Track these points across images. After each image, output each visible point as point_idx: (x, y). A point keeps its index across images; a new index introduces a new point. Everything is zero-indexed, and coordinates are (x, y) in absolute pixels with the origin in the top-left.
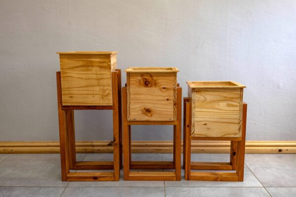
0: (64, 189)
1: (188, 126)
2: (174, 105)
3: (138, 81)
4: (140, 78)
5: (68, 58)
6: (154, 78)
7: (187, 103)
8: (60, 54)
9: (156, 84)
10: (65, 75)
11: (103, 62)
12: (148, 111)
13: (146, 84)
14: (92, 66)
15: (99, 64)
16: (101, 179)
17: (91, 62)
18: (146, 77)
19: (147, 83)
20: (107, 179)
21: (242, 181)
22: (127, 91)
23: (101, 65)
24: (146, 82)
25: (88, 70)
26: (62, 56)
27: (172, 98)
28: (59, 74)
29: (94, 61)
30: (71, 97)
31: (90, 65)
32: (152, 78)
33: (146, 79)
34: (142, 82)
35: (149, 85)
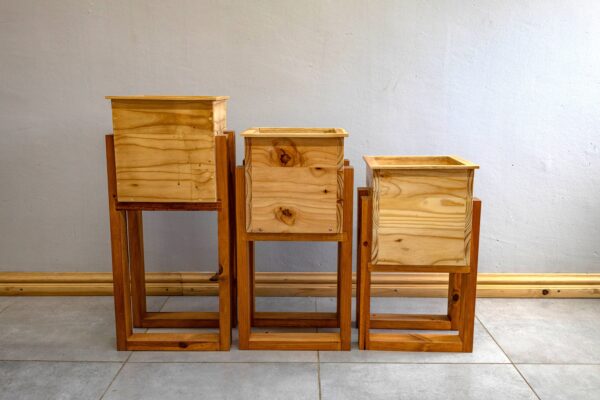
0: (120, 366)
1: (366, 244)
2: (339, 202)
3: (268, 154)
4: (271, 148)
5: (128, 108)
6: (299, 149)
7: (363, 197)
8: (113, 100)
9: (302, 161)
10: (122, 141)
11: (198, 117)
12: (287, 213)
13: (284, 160)
14: (176, 124)
15: (189, 121)
16: (195, 347)
17: (175, 116)
18: (284, 147)
19: (285, 158)
20: (205, 346)
21: (471, 351)
22: (247, 174)
23: (195, 121)
24: (282, 156)
25: (168, 132)
26: (117, 103)
27: (334, 188)
28: (110, 139)
29: (180, 115)
30: (136, 185)
31: (171, 121)
32: (295, 149)
33: (283, 151)
34: (275, 156)
35: (290, 163)
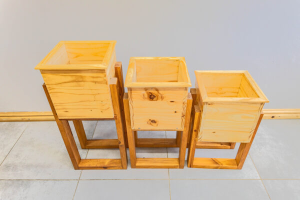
1: (195, 131)
2: (183, 116)
3: (142, 95)
4: (144, 92)
5: (51, 73)
9: (162, 98)
10: (52, 91)
11: (97, 77)
12: (154, 122)
13: (151, 97)
14: (84, 81)
15: (92, 79)
16: (111, 168)
17: (82, 77)
18: (151, 91)
20: (116, 168)
22: (130, 104)
23: (95, 80)
24: (150, 96)
25: (80, 86)
26: (43, 71)
27: (182, 110)
29: (85, 77)
30: (67, 111)
31: (81, 80)
32: (159, 92)
33: (151, 93)
34: (146, 96)
35: (155, 99)
